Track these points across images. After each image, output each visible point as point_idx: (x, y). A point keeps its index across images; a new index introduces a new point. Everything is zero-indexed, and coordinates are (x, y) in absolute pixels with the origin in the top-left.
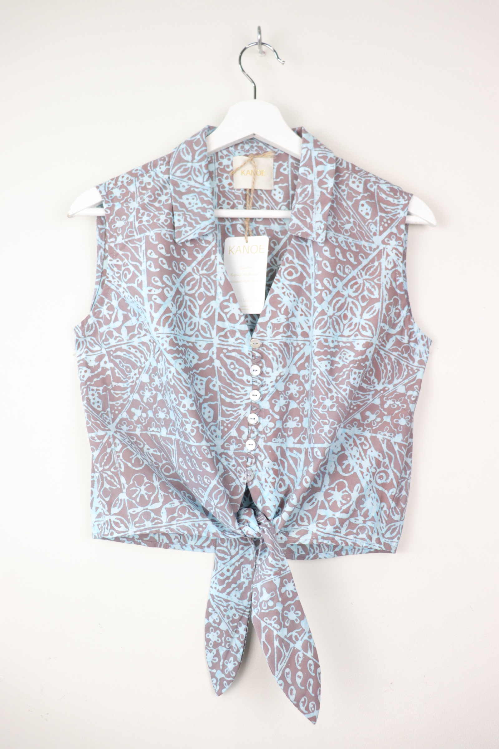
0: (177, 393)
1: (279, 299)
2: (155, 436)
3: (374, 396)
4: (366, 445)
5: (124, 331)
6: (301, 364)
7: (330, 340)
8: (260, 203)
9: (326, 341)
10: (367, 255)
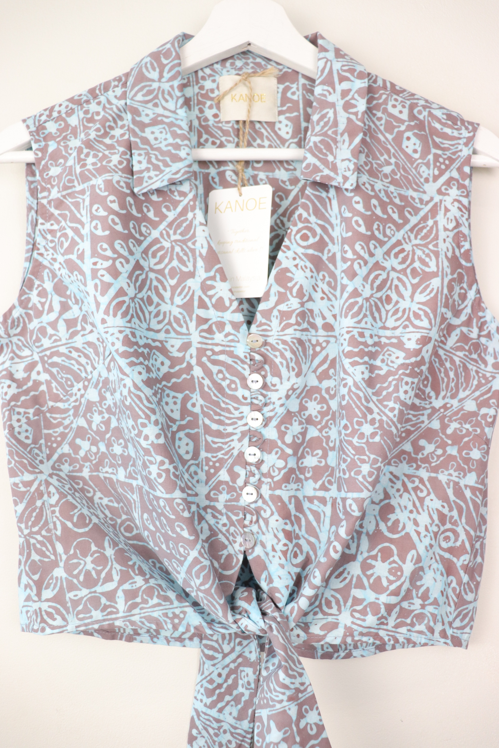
0: (135, 417)
1: (289, 274)
2: (110, 480)
3: (430, 416)
4: (422, 491)
5: (62, 326)
6: (323, 371)
7: (367, 333)
8: (259, 141)
9: (362, 335)
10: (417, 211)
